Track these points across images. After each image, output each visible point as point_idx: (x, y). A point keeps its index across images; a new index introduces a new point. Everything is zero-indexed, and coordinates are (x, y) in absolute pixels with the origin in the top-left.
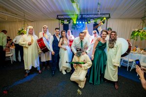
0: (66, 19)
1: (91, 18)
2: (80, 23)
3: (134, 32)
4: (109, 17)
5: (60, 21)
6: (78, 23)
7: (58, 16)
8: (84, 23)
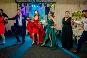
0: (23, 3)
1: (43, 3)
3: (75, 13)
4: (56, 3)
5: (18, 4)
8: (37, 6)
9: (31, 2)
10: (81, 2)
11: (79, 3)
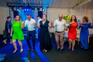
2: (28, 10)
6: (25, 10)
7: (8, 3)
8: (30, 10)
9: (23, 6)
10: (70, 7)
11: (69, 8)
